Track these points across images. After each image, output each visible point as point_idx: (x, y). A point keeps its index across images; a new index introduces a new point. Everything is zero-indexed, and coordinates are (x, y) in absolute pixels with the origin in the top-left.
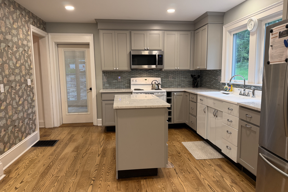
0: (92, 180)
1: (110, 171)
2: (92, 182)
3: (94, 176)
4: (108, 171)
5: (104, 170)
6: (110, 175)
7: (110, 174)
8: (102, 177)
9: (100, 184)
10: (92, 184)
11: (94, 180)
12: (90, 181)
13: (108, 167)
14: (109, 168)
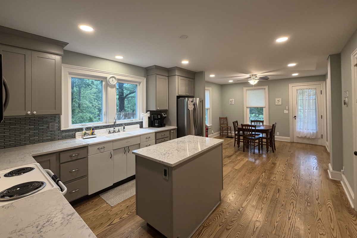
0: (240, 211)
1: (220, 213)
2: (241, 210)
3: (237, 215)
4: (222, 214)
5: (224, 217)
6: (223, 208)
7: (222, 210)
8: (231, 210)
9: (235, 204)
10: (242, 207)
11: (239, 210)
12: (242, 211)
13: (219, 218)
14: (219, 216)
